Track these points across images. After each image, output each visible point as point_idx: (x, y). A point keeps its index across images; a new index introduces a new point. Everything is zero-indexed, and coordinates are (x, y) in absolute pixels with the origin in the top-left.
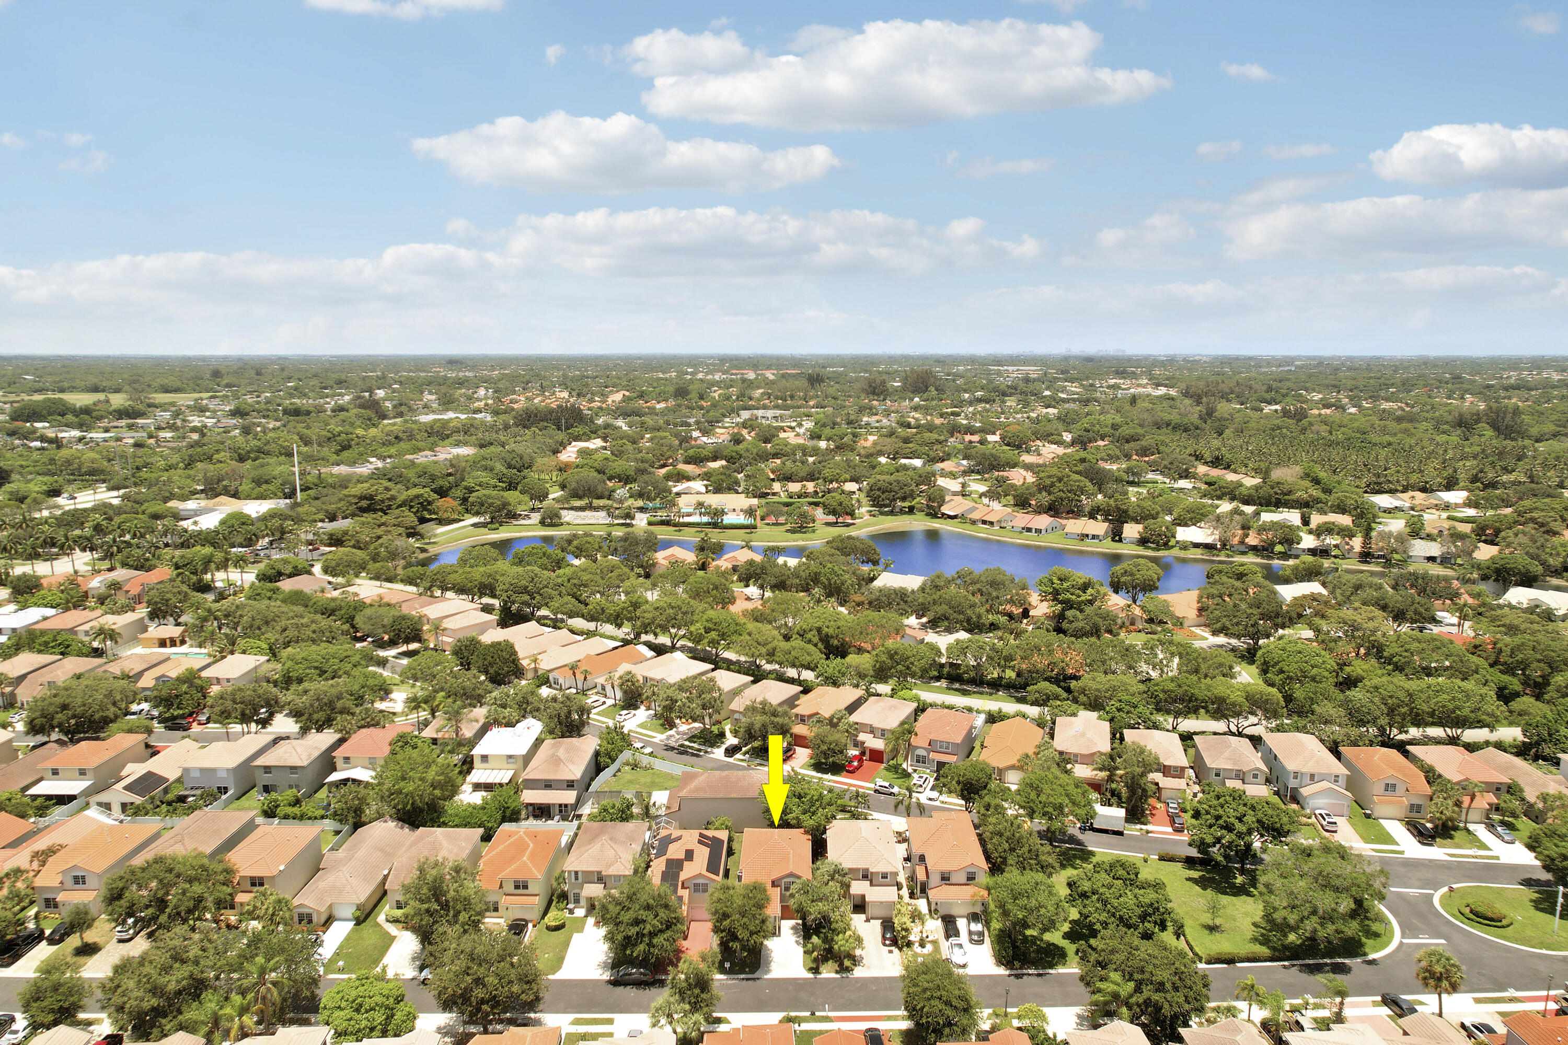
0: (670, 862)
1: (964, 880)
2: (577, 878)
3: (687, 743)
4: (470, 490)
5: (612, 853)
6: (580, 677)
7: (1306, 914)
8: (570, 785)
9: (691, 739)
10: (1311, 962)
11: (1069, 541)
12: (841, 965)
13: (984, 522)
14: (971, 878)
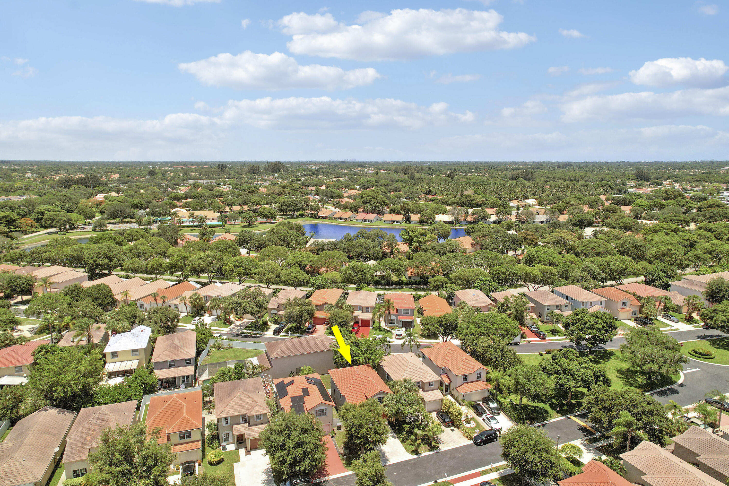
0: (293, 399)
1: (476, 379)
2: (226, 423)
3: (245, 331)
4: (42, 214)
5: (249, 400)
6: (160, 301)
7: (661, 364)
8: (188, 362)
9: (247, 328)
10: (658, 390)
11: (386, 225)
12: (430, 445)
13: (342, 219)
14: (479, 377)
